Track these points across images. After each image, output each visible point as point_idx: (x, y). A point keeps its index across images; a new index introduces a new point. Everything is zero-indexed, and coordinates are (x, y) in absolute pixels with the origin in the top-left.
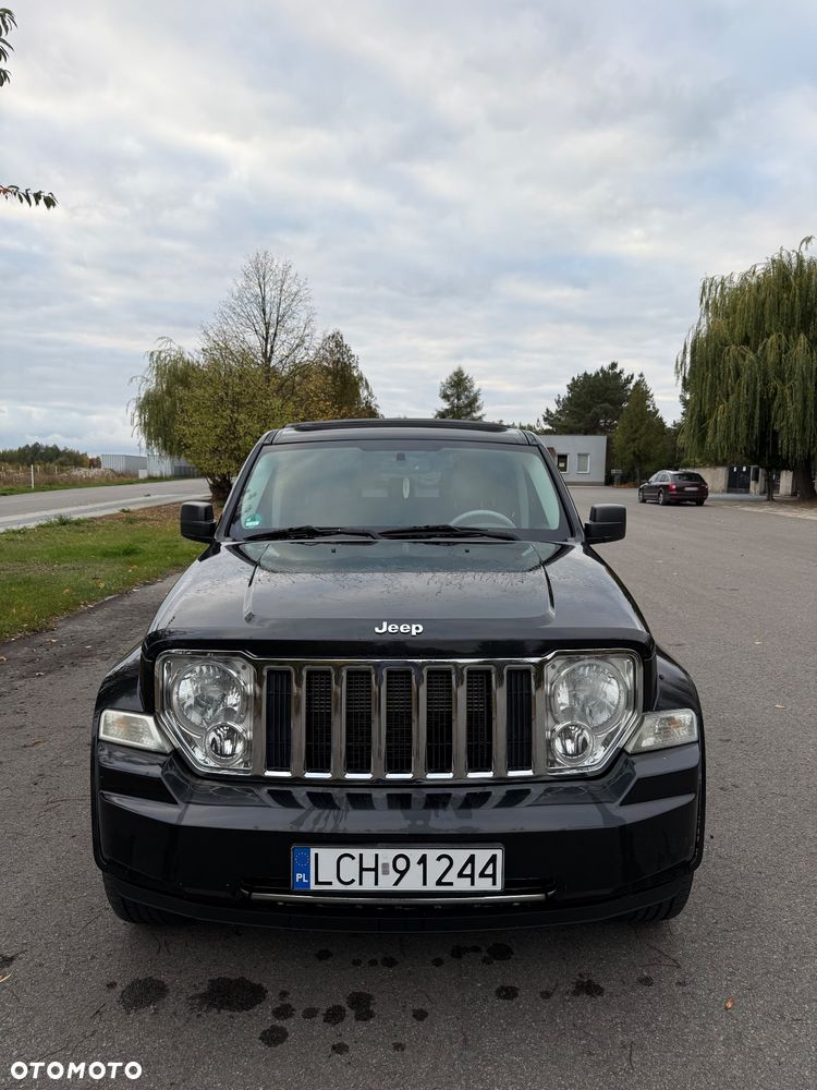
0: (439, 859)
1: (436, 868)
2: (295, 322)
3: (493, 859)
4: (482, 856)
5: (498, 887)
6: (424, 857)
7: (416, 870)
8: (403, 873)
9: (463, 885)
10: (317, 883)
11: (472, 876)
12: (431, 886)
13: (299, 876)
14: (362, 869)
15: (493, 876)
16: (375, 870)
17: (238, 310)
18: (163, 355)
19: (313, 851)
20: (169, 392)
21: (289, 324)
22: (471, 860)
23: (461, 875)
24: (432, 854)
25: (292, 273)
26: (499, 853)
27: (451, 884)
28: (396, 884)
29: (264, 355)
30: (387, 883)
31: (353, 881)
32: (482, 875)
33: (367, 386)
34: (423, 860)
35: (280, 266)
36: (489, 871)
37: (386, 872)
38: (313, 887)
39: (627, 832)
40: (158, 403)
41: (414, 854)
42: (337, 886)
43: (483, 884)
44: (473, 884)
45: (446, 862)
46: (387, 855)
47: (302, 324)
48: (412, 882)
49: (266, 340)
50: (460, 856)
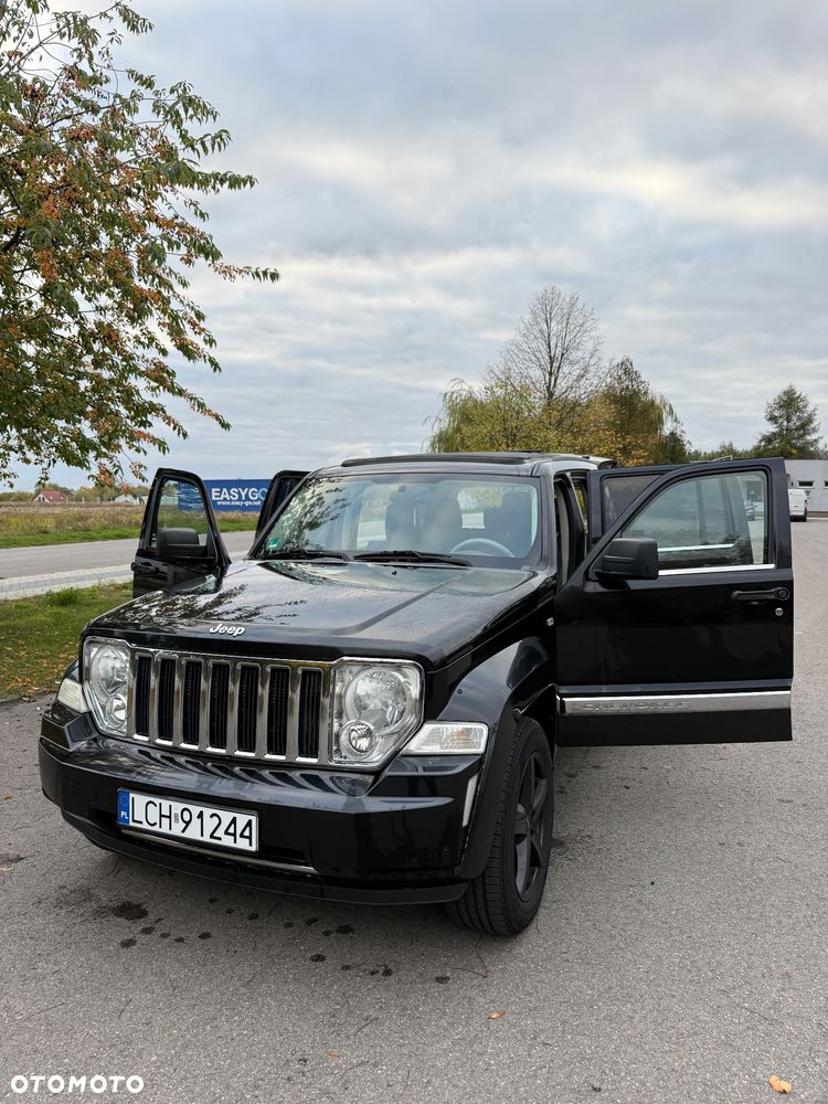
0: (211, 816)
1: (210, 824)
2: (580, 354)
3: (249, 824)
4: (242, 819)
5: (254, 848)
6: (202, 812)
7: (196, 822)
8: (188, 823)
9: (227, 841)
10: (134, 821)
11: (234, 835)
12: (206, 838)
13: (123, 813)
14: (161, 816)
15: (250, 838)
16: (170, 817)
17: (525, 346)
18: (455, 395)
19: (131, 795)
20: (458, 430)
21: (573, 355)
22: (234, 821)
23: (226, 833)
24: (207, 812)
25: (579, 305)
26: (254, 820)
27: (220, 839)
28: (183, 831)
29: (548, 388)
30: (177, 830)
31: (155, 824)
32: (242, 836)
33: (671, 412)
34: (201, 815)
35: (568, 299)
36: (247, 833)
37: (177, 821)
38: (131, 824)
39: (365, 818)
40: (447, 440)
41: (195, 810)
42: (145, 826)
43: (243, 844)
44: (235, 842)
45: (216, 819)
46: (178, 807)
47: (587, 355)
48: (193, 833)
49: (551, 374)
50: (227, 816)
